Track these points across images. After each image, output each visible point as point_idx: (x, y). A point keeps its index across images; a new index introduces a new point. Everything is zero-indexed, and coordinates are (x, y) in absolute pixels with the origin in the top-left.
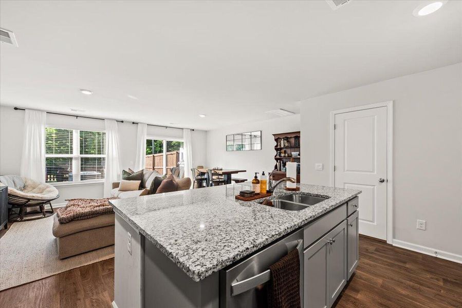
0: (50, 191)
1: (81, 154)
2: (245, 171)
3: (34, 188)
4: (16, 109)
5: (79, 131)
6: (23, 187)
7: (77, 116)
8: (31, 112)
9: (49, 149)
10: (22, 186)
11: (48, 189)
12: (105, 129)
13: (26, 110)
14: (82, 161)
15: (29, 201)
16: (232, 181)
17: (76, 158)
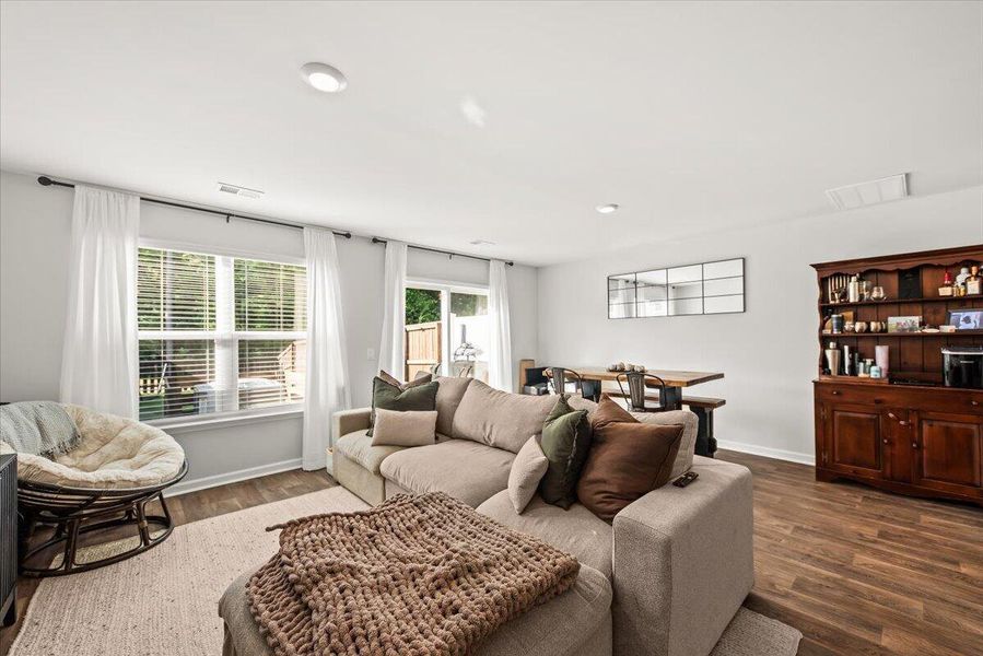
0: (158, 453)
1: (238, 327)
2: (721, 376)
3: (105, 442)
4: (44, 181)
5: (232, 259)
6: (72, 442)
7: (229, 215)
8: (94, 193)
9: (147, 316)
10: (68, 437)
11: (150, 444)
12: (304, 257)
13: (77, 188)
14: (242, 351)
15: (95, 499)
16: (683, 406)
17: (226, 343)
